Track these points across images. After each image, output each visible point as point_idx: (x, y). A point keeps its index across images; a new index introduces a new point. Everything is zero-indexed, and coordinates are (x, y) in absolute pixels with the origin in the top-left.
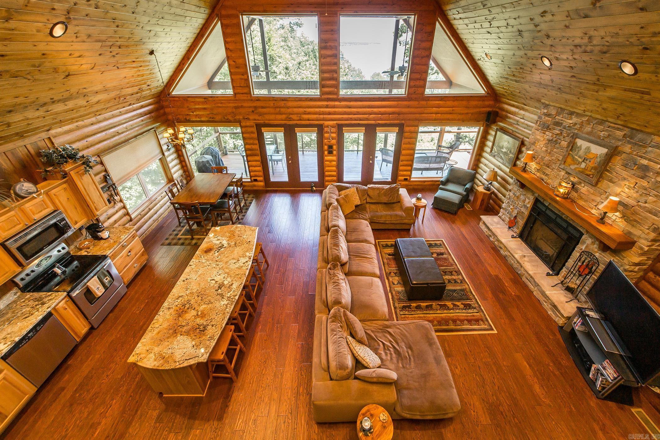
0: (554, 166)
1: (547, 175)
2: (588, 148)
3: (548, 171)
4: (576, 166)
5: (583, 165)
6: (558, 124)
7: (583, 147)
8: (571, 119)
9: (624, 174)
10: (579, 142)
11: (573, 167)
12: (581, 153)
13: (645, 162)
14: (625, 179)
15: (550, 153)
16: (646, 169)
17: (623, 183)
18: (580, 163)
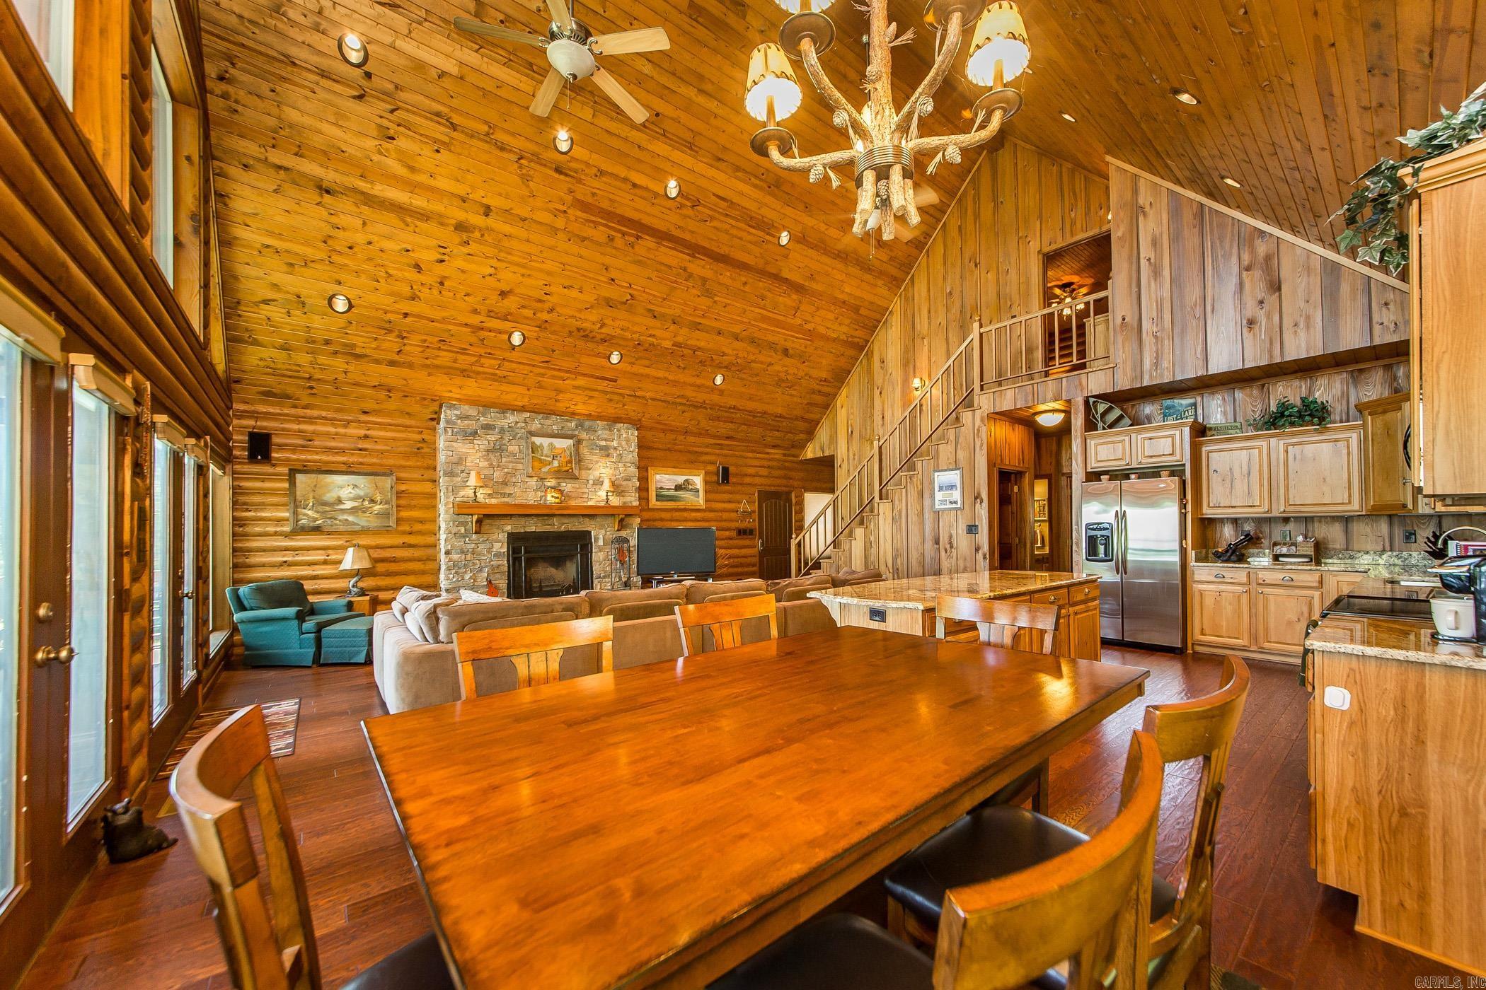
0: (514, 480)
1: (510, 495)
2: (551, 444)
3: (508, 490)
4: (548, 467)
5: (556, 463)
6: (488, 427)
7: (545, 445)
8: (505, 418)
9: (595, 458)
10: (538, 440)
11: (545, 469)
12: (546, 451)
13: (603, 443)
14: (597, 462)
15: (499, 466)
16: (606, 448)
17: (597, 466)
18: (550, 463)
